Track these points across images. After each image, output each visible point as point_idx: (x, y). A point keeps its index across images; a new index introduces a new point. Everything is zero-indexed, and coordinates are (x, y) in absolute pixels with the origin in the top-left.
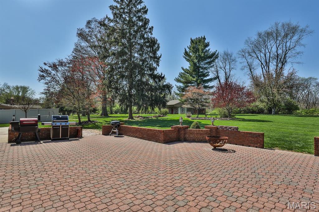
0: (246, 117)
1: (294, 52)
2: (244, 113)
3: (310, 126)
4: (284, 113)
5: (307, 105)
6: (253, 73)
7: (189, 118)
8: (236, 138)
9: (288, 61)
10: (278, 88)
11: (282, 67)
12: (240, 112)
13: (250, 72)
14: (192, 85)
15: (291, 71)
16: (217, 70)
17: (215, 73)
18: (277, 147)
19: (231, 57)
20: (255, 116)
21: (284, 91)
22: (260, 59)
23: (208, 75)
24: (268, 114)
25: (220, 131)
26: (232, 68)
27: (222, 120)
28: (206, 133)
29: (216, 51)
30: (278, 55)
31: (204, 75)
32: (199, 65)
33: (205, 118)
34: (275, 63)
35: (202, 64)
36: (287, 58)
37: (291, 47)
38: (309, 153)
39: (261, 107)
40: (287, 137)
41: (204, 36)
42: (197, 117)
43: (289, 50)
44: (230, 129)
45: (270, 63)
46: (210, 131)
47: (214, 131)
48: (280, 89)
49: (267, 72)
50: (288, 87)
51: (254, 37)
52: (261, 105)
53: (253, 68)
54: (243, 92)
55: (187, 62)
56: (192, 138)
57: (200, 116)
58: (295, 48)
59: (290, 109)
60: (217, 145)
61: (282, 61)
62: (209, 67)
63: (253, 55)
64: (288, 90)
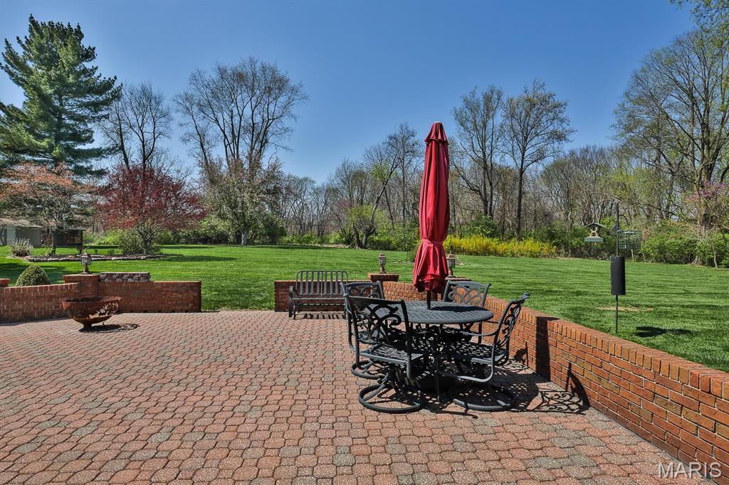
0: (186, 252)
1: (279, 125)
2: (186, 243)
3: (292, 265)
4: (263, 243)
5: (301, 228)
6: (207, 154)
7: (21, 258)
8: (144, 297)
9: (270, 141)
10: (252, 192)
11: (260, 150)
12: (176, 241)
13: (199, 150)
14: (36, 159)
15: (273, 161)
16: (121, 129)
17: (114, 135)
18: (225, 305)
19: (158, 103)
20: (207, 249)
21: (263, 199)
22: (222, 126)
23: (90, 140)
24: (235, 244)
25: (107, 285)
26: (160, 133)
27: (127, 259)
28: (66, 293)
29: (116, 78)
30: (254, 124)
31: (78, 138)
32: (61, 104)
33: (76, 257)
34: (248, 141)
35: (71, 104)
36: (269, 134)
37: (277, 114)
38: (270, 308)
39: (223, 229)
40: (248, 286)
41: (78, 27)
42: (50, 255)
43: (273, 119)
44: (130, 280)
45: (241, 140)
46: (78, 288)
47: (90, 286)
48: (255, 195)
49: (233, 155)
50: (269, 192)
51: (211, 75)
52: (222, 226)
53: (208, 143)
54: (179, 194)
55: (16, 85)
56: (20, 310)
57: (59, 251)
58: (283, 119)
59: (273, 235)
60: (92, 317)
61: (261, 139)
62: (93, 118)
63: (209, 112)
64: (269, 198)
